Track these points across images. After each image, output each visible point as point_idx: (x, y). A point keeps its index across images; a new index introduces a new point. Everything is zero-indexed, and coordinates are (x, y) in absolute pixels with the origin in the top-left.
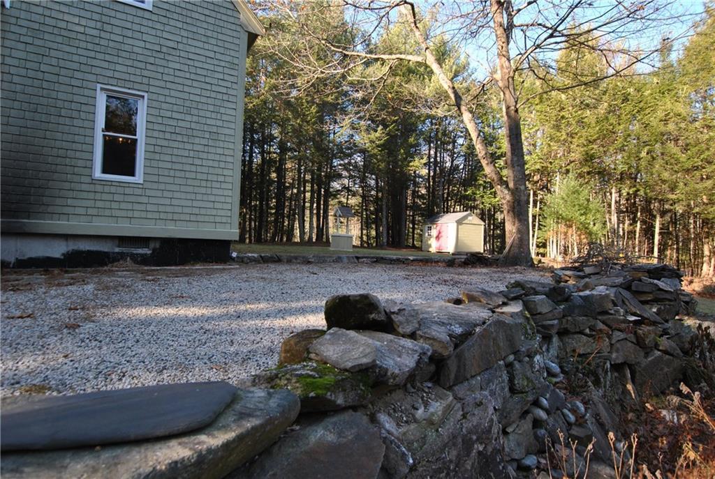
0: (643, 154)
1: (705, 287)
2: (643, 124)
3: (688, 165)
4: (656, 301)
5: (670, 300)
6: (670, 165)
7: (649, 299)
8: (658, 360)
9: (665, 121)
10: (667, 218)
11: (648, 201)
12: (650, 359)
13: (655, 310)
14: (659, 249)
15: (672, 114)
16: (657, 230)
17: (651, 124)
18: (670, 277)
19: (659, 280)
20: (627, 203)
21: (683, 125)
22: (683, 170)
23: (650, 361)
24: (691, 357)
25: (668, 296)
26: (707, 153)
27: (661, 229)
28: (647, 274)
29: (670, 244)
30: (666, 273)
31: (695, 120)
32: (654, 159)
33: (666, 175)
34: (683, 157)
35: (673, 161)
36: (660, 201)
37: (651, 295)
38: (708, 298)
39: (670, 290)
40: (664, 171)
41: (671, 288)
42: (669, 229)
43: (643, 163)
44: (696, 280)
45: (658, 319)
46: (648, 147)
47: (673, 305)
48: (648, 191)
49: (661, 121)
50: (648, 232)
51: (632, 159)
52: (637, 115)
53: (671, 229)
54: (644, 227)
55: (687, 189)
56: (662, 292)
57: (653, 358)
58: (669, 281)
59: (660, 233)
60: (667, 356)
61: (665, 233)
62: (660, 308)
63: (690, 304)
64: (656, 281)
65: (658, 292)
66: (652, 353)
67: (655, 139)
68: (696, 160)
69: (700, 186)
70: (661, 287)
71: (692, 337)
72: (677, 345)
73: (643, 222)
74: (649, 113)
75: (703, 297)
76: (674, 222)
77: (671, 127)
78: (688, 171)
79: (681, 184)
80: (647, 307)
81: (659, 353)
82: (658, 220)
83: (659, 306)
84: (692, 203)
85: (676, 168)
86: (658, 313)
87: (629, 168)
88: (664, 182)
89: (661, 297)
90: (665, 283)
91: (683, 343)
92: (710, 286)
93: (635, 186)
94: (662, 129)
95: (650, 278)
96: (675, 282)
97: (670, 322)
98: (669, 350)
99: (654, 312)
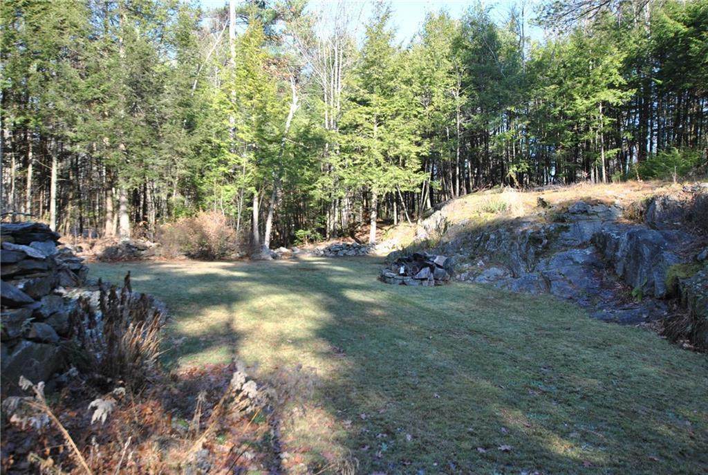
0: (33, 69)
1: (108, 250)
2: (31, 24)
3: (88, 95)
4: (24, 273)
5: (42, 271)
6: (67, 91)
7: (13, 272)
8: (28, 351)
9: (61, 29)
10: (67, 163)
11: (44, 138)
12: (15, 354)
13: (21, 286)
14: (57, 203)
15: (67, 22)
16: (54, 179)
17: (43, 28)
18: (43, 240)
19: (28, 244)
20: (14, 137)
21: (81, 41)
22: (82, 100)
23: (16, 357)
24: (70, 339)
25: (39, 266)
26: (108, 84)
27: (59, 176)
28: (11, 238)
29: (70, 197)
30: (37, 235)
31: (93, 39)
32: (47, 79)
33: (62, 105)
34: (82, 84)
35: (69, 86)
36: (57, 138)
37: (16, 267)
38: (110, 262)
39: (41, 256)
40: (60, 98)
41: (42, 254)
42: (68, 178)
43: (33, 83)
44: (99, 241)
45: (26, 297)
46: (39, 60)
47: (46, 277)
48: (41, 123)
49: (55, 27)
50: (43, 179)
51: (18, 73)
52: (23, 9)
53: (71, 177)
54: (38, 173)
55: (87, 126)
56: (33, 261)
57: (19, 351)
58: (40, 245)
59: (59, 183)
60: (39, 345)
61: (64, 182)
62: (29, 283)
63: (80, 273)
64: (22, 247)
65: (25, 261)
66: (18, 346)
67: (48, 52)
68: (95, 90)
69: (101, 124)
70: (29, 254)
71: (70, 313)
72: (54, 327)
73: (36, 167)
74: (39, 12)
75: (103, 261)
76: (75, 169)
77: (67, 40)
78: (88, 103)
79: (80, 119)
80: (11, 284)
81: (28, 343)
82: (54, 163)
83: (27, 281)
84: (94, 145)
85: (74, 96)
86: (25, 290)
87: (14, 87)
88: (60, 113)
89: (30, 267)
90: (35, 248)
91: (61, 323)
92: (112, 247)
93: (24, 114)
94: (55, 39)
95: (15, 243)
96: (48, 247)
97: (43, 300)
98: (41, 336)
99: (21, 289)
